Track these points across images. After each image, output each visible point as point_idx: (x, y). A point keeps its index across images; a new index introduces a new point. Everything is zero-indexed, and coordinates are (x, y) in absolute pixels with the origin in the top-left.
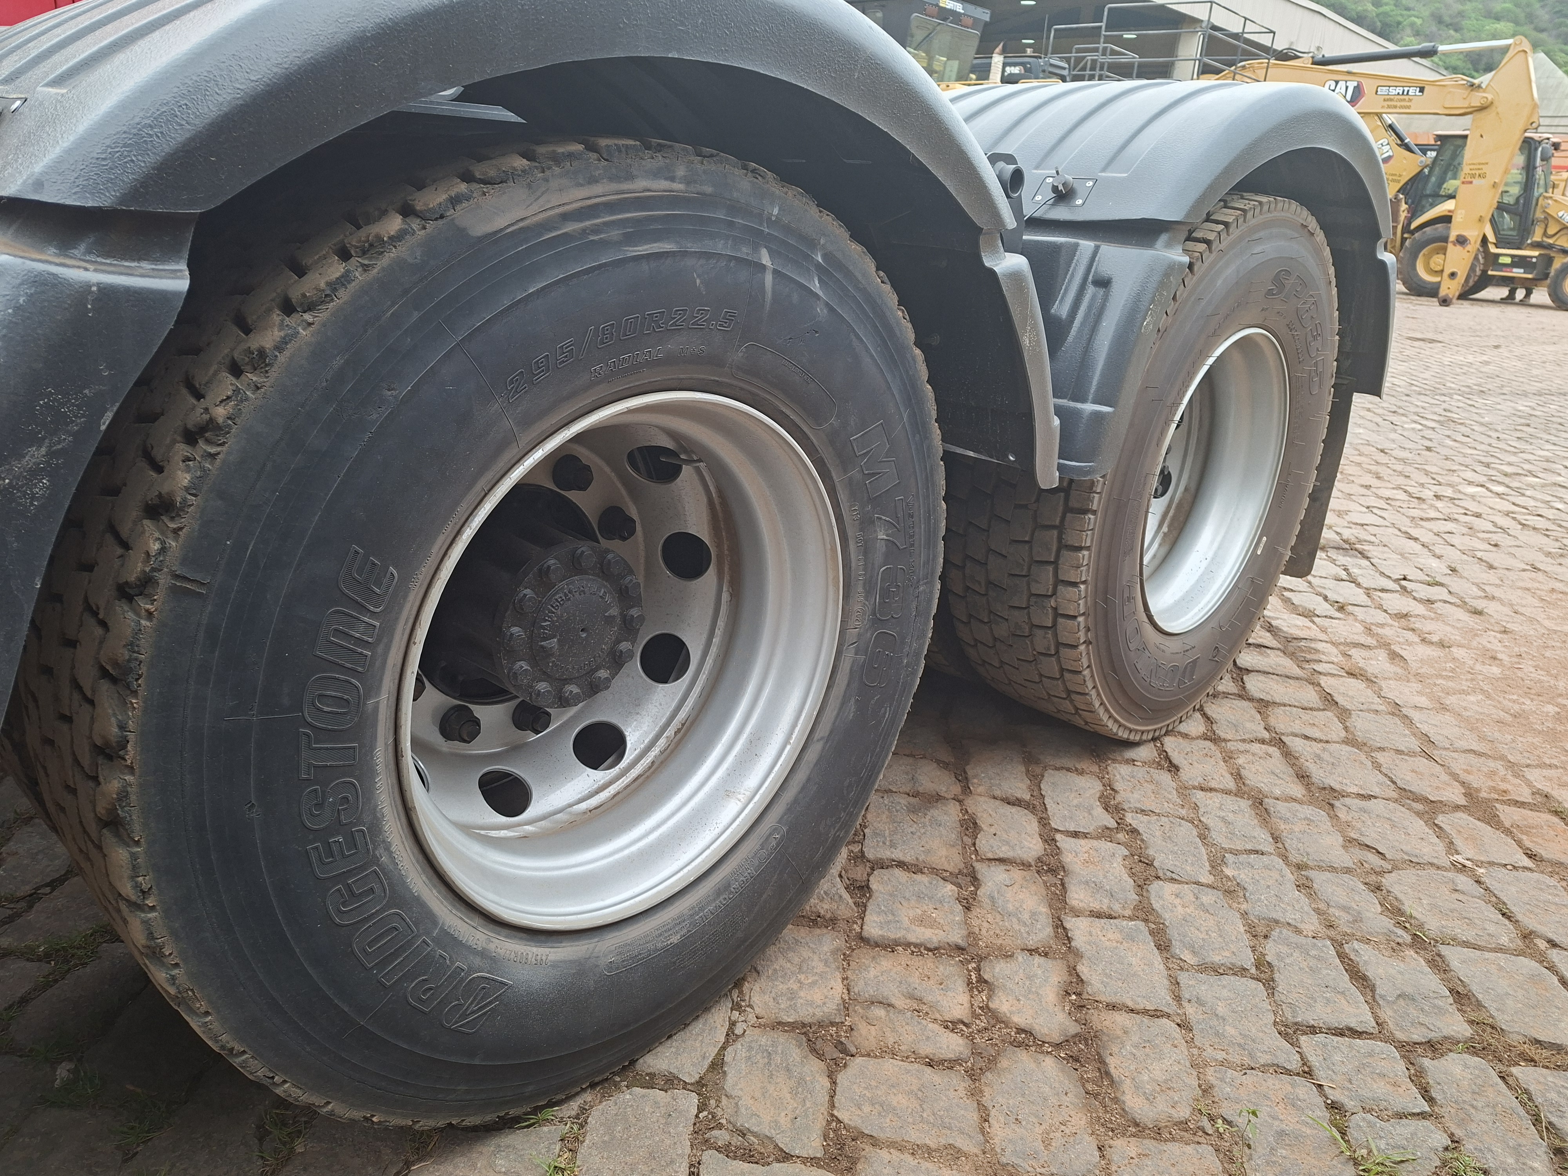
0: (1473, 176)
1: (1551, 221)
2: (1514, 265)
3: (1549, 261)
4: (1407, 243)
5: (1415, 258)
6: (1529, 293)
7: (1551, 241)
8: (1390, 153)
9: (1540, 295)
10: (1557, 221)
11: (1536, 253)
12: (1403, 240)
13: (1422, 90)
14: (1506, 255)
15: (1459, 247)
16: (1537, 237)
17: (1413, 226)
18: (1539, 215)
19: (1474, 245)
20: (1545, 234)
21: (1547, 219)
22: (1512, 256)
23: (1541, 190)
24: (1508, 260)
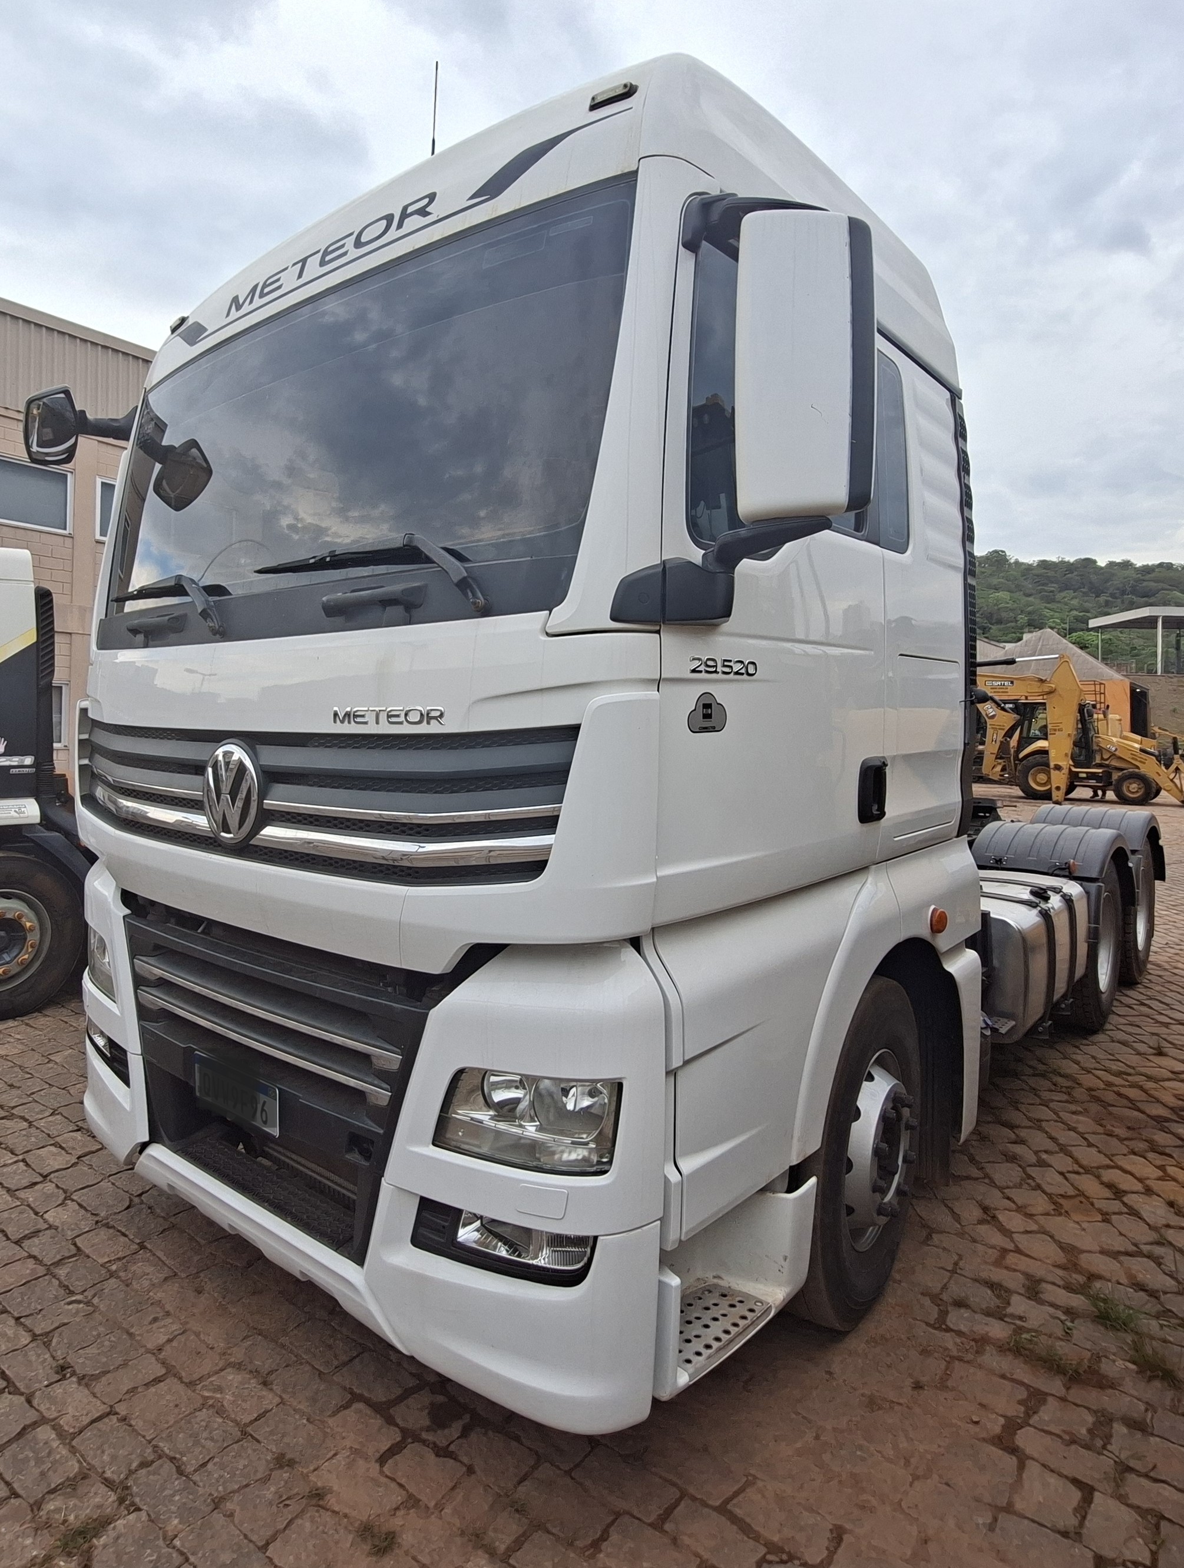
0: (1055, 730)
1: (1104, 751)
2: (1088, 778)
3: (1108, 775)
4: (1019, 767)
5: (1027, 776)
6: (1104, 794)
7: (1107, 762)
8: (993, 713)
9: (1110, 795)
10: (1108, 751)
11: (1100, 771)
12: (1016, 765)
13: (1012, 683)
14: (1083, 772)
15: (1057, 772)
16: (1098, 760)
17: (1021, 755)
18: (1095, 747)
19: (1065, 771)
20: (1102, 759)
21: (1101, 750)
22: (1087, 773)
23: (1093, 733)
24: (1084, 775)
